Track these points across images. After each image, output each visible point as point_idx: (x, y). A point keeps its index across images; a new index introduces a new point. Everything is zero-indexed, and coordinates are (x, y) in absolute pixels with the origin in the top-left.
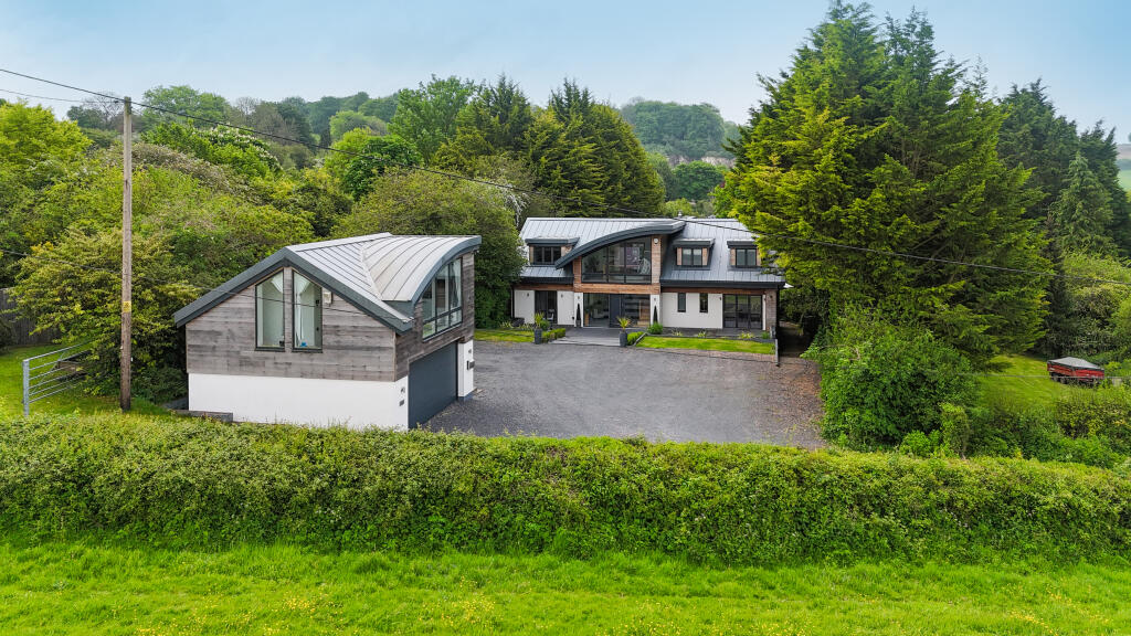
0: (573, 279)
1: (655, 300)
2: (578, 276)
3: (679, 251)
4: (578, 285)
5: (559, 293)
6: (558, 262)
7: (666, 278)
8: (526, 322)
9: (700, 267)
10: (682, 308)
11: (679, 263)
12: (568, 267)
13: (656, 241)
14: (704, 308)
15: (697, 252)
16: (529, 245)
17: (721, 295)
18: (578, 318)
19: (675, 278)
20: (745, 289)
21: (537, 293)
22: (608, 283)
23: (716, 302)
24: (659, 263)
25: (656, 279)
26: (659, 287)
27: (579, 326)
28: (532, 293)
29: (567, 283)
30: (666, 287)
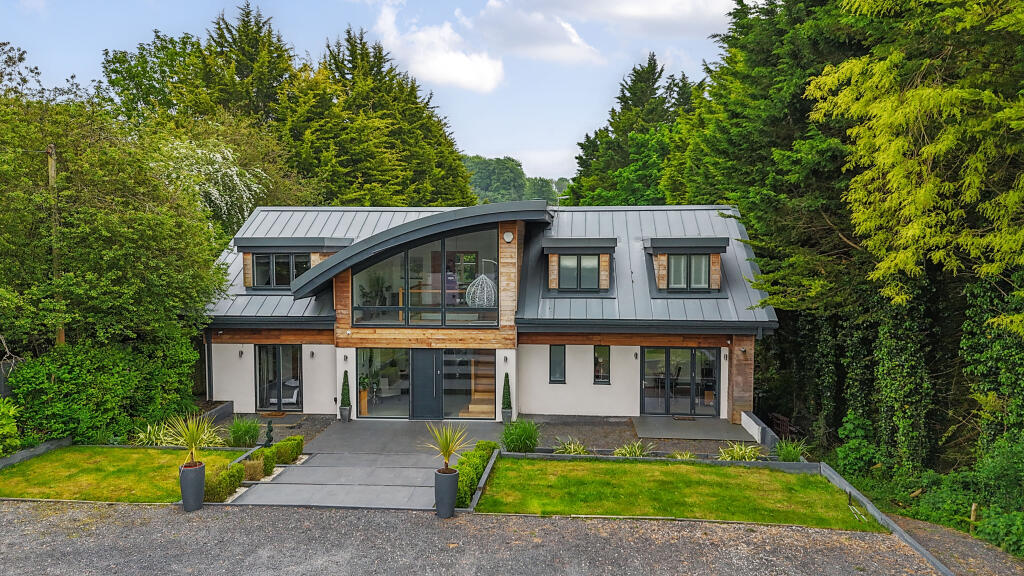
0: (334, 319)
1: (506, 362)
2: (344, 313)
3: (553, 260)
4: (343, 332)
5: (306, 349)
6: (296, 283)
7: (529, 315)
8: (237, 409)
9: (596, 292)
10: (557, 375)
11: (553, 285)
12: (324, 291)
13: (508, 237)
14: (602, 375)
15: (589, 262)
16: (241, 249)
17: (637, 349)
18: (346, 402)
19: (548, 315)
20: (686, 337)
21: (261, 349)
22: (407, 326)
23: (626, 362)
24: (514, 285)
25: (507, 318)
26: (513, 334)
27: (346, 419)
28: (249, 349)
29: (321, 328)
30: (528, 333)
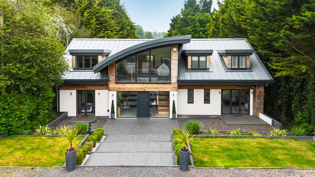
0: (108, 81)
1: (174, 96)
2: (112, 78)
3: (189, 58)
4: (112, 85)
5: (97, 92)
6: (96, 67)
7: (182, 78)
8: (69, 115)
9: (206, 69)
10: (191, 100)
11: (189, 67)
12: (104, 71)
13: (175, 49)
14: (207, 100)
15: (202, 59)
16: (71, 54)
17: (220, 90)
18: (113, 112)
19: (189, 78)
20: (238, 86)
21: (79, 92)
22: (136, 83)
23: (216, 95)
24: (177, 67)
25: (174, 80)
26: (176, 86)
27: (113, 118)
28: (74, 92)
29: (103, 84)
30: (182, 85)
